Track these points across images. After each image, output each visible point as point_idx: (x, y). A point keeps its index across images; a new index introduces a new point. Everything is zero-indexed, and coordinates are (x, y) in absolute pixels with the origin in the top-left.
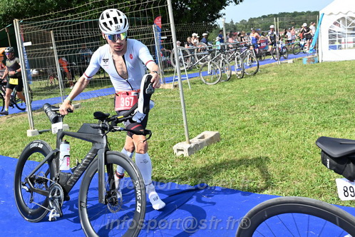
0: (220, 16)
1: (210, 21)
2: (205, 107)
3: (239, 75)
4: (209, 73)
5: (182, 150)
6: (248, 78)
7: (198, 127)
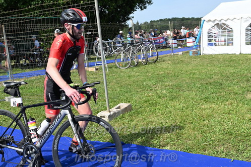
0: (130, 19)
1: (122, 22)
2: (119, 85)
3: (144, 62)
4: (122, 60)
5: (104, 117)
6: (151, 65)
7: (115, 100)
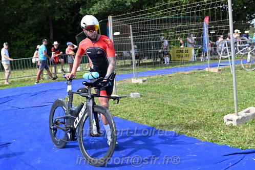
1: (248, 20)
2: (246, 88)
4: (248, 61)
5: (231, 120)
7: (242, 103)
